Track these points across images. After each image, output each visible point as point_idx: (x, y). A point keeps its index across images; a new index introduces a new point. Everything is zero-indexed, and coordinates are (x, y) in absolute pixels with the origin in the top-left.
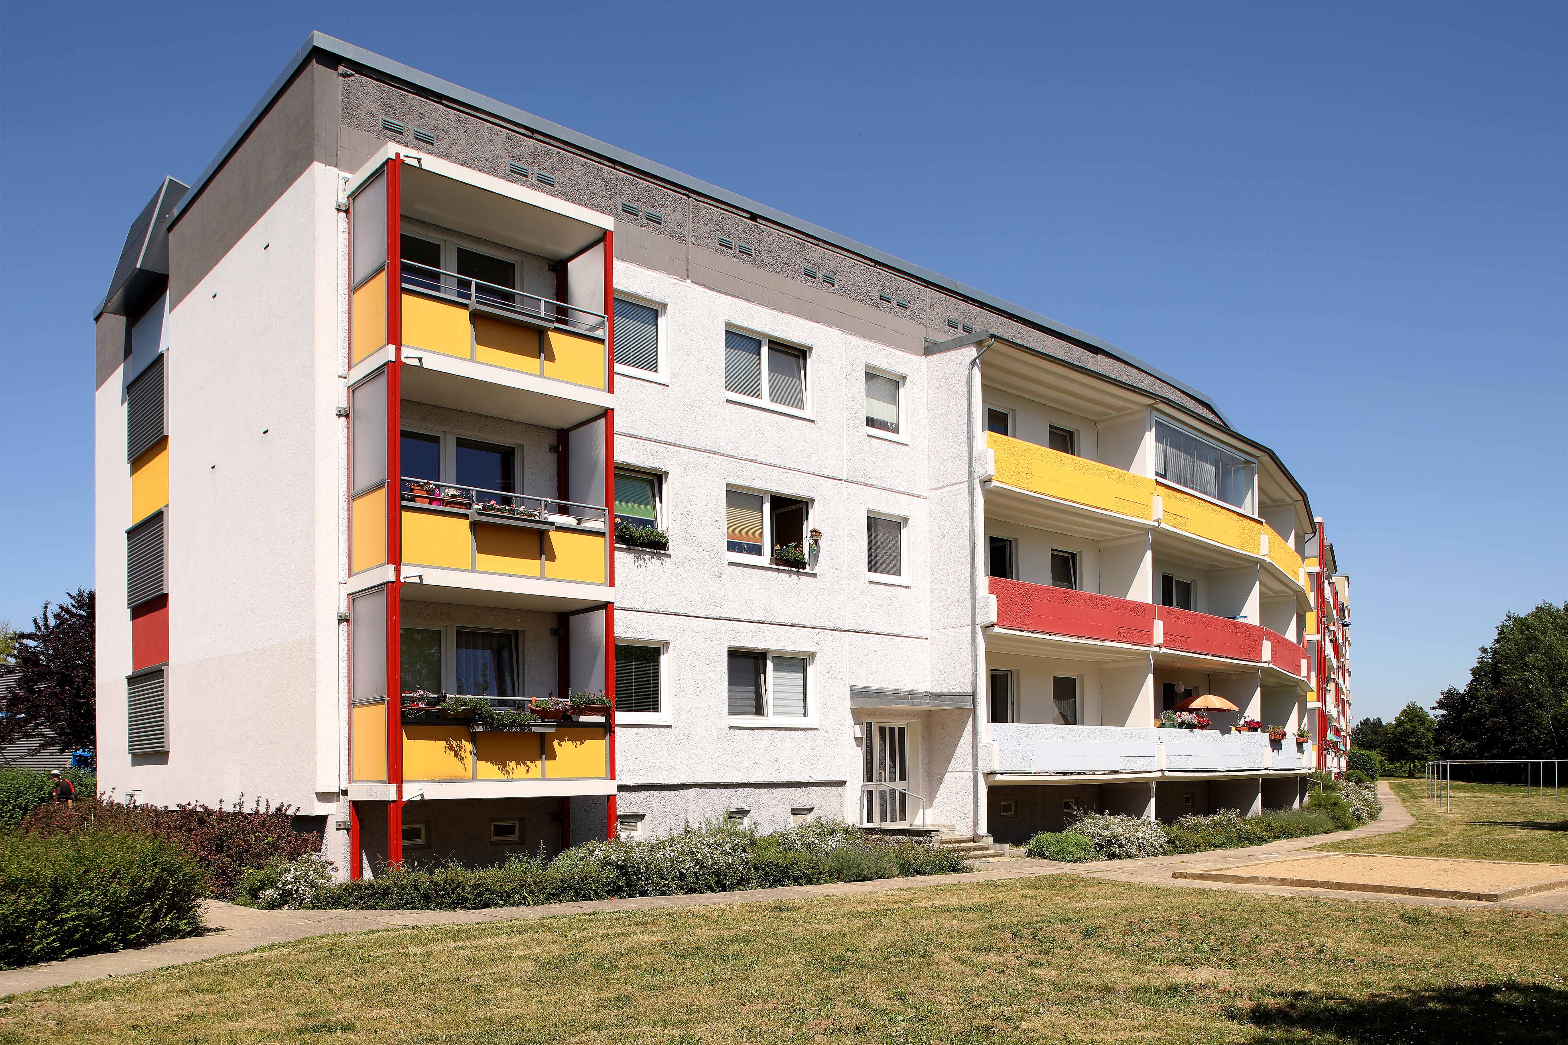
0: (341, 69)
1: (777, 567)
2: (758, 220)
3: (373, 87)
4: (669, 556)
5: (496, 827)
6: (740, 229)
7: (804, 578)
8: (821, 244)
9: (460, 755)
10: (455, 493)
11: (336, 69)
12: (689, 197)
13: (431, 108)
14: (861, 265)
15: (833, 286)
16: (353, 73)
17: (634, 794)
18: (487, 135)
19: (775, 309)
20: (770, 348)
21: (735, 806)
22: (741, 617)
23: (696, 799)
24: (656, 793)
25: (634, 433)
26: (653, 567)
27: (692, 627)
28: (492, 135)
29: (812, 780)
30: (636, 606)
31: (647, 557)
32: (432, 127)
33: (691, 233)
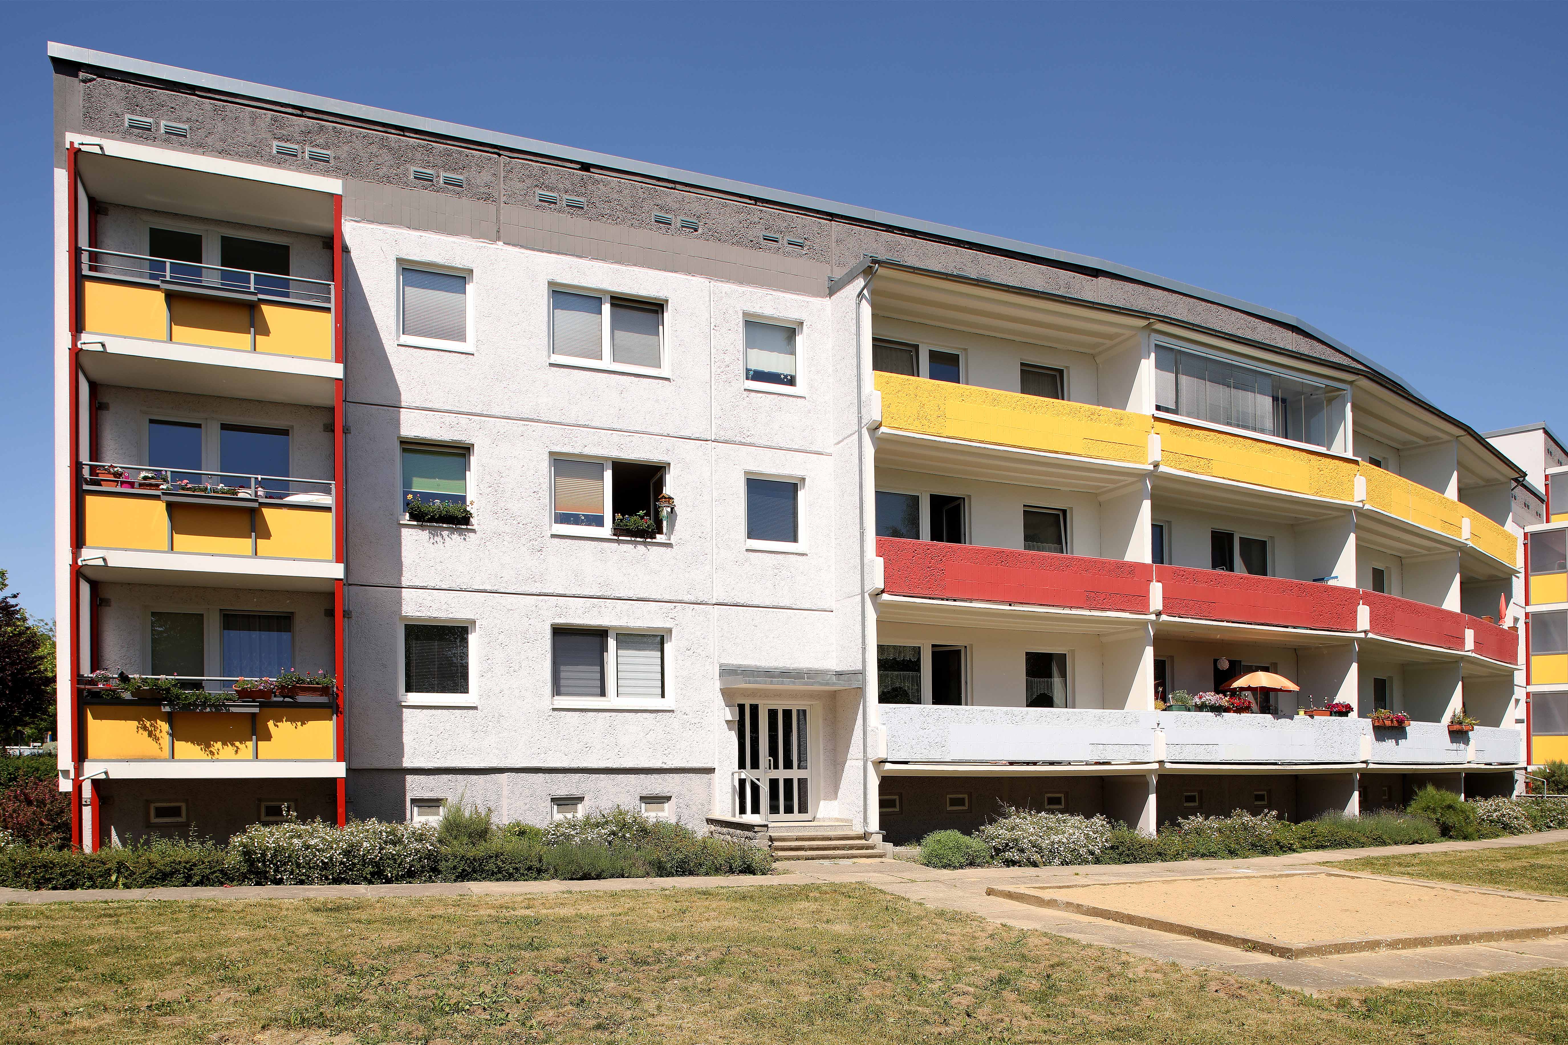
0: (82, 75)
1: (616, 538)
2: (592, 170)
3: (117, 88)
4: (474, 531)
5: (267, 808)
6: (567, 182)
7: (655, 548)
8: (678, 187)
9: (155, 735)
10: (147, 475)
11: (77, 76)
12: (500, 155)
13: (183, 100)
14: (734, 204)
15: (696, 230)
16: (95, 77)
17: (431, 777)
18: (248, 120)
19: (615, 263)
20: (612, 305)
21: (562, 792)
22: (568, 593)
23: (511, 784)
24: (460, 777)
25: (429, 406)
26: (452, 543)
27: (503, 604)
28: (254, 119)
29: (665, 766)
30: (432, 584)
31: (445, 533)
32: (185, 119)
33: (503, 192)
